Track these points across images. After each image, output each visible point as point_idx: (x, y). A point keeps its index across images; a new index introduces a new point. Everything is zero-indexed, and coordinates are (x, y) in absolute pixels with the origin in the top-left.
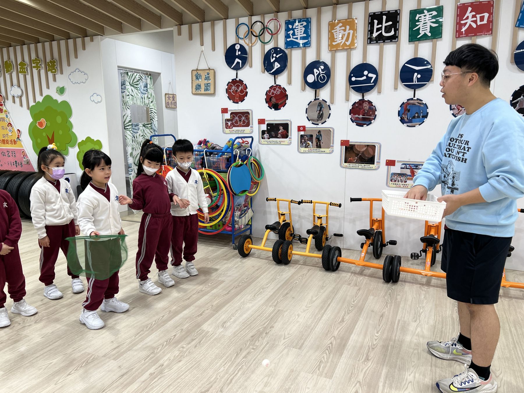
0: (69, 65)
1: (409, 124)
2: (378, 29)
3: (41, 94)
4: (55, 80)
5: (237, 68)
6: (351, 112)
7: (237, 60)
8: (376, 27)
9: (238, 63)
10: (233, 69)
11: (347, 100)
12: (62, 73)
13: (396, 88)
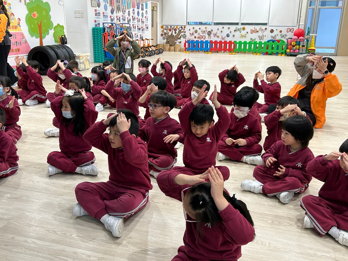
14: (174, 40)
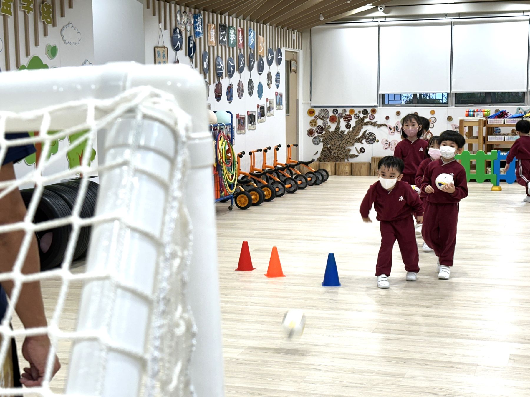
0: (62, 15)
1: (229, 101)
2: (222, 34)
3: (27, 54)
4: (45, 34)
5: (177, 50)
6: (215, 92)
7: (178, 43)
8: (221, 33)
9: (179, 45)
10: (175, 50)
11: (214, 82)
12: (54, 25)
13: (226, 76)
14: (345, 145)
